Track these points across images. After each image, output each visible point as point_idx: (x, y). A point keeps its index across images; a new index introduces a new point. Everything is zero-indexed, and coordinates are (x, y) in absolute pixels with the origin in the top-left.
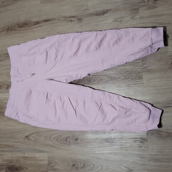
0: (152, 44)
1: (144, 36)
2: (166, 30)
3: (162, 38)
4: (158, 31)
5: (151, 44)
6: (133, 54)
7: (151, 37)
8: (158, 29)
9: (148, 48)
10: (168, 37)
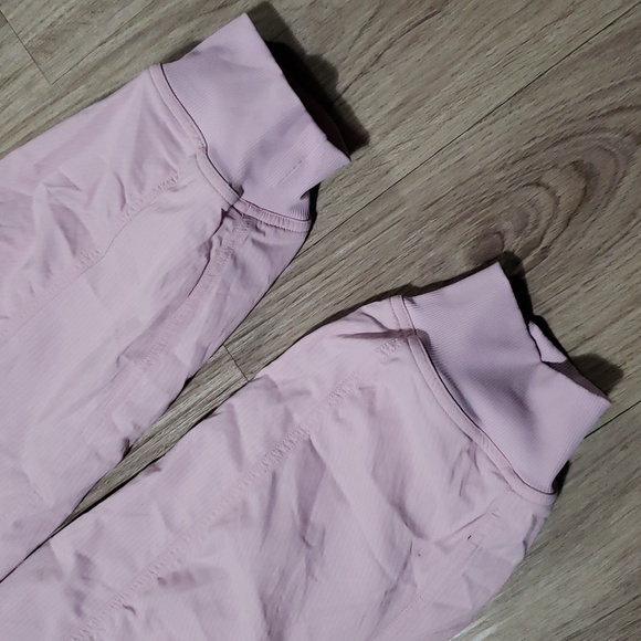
0: (239, 192)
1: (138, 163)
2: (285, 30)
3: (280, 97)
4: (224, 64)
5: (229, 195)
6: (134, 353)
7: (198, 144)
8: (217, 49)
9: (225, 235)
10: (332, 74)
